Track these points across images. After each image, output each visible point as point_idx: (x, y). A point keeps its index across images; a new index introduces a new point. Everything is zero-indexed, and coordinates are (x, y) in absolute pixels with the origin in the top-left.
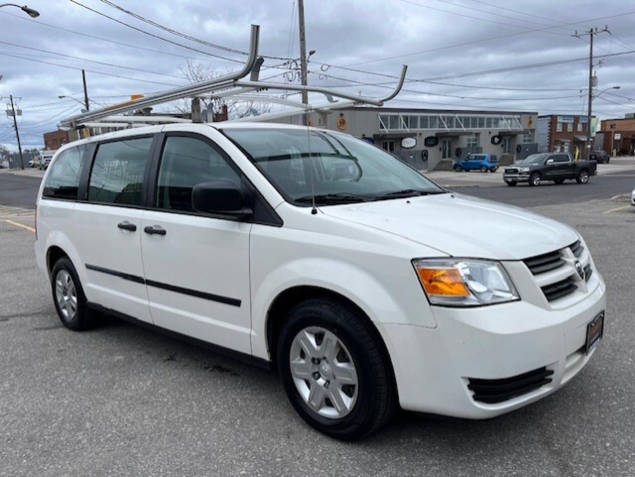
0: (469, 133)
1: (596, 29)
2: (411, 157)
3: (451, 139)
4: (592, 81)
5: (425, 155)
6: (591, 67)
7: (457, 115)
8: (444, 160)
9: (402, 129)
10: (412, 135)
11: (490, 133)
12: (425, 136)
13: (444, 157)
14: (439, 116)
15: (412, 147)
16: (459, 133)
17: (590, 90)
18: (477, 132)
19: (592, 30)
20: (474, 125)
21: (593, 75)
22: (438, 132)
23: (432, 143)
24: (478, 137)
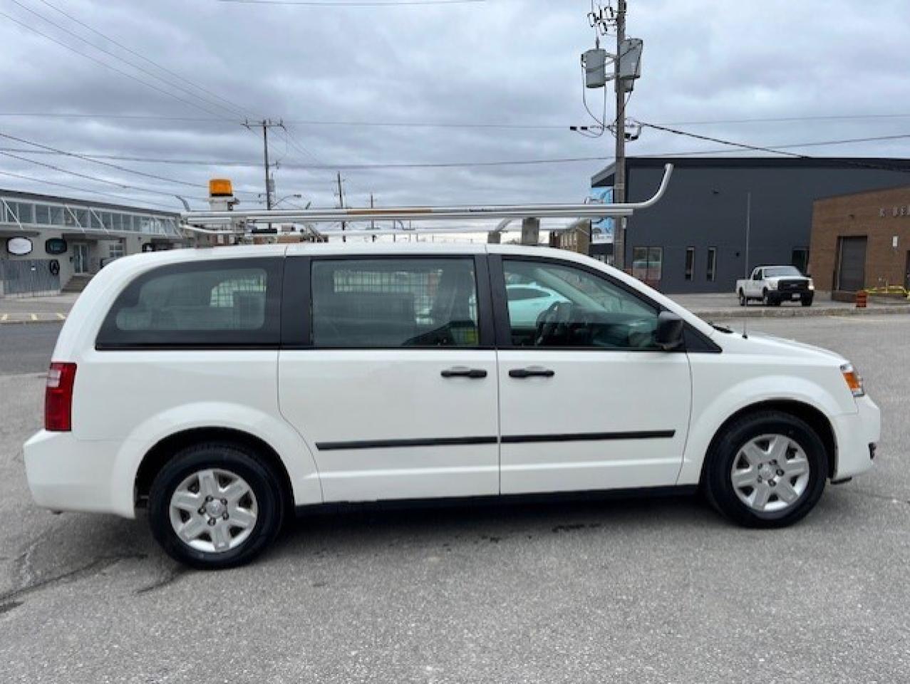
0: (112, 238)
1: (270, 122)
2: (33, 269)
3: (85, 244)
4: (269, 184)
5: (54, 268)
6: (267, 167)
7: (92, 209)
8: (77, 274)
9: (7, 223)
10: (25, 235)
11: (139, 238)
12: (45, 237)
13: (77, 270)
14: (66, 208)
15: (26, 254)
16: (96, 236)
17: (268, 196)
18: (122, 236)
19: (264, 122)
20: (117, 226)
21: (270, 177)
22: (65, 232)
23: (58, 249)
24: (122, 244)
